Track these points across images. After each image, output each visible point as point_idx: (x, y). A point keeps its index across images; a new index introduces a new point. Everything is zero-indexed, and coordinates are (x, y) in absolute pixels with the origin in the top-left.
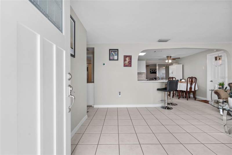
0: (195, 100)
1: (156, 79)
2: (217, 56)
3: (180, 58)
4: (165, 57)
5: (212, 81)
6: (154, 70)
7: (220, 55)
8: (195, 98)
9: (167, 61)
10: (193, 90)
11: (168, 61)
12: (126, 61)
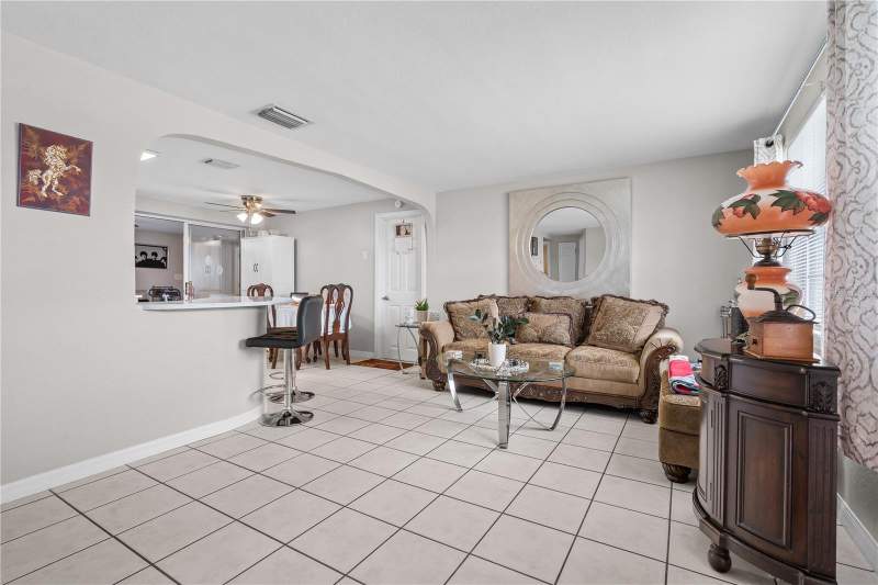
0: (348, 363)
1: (175, 295)
2: (399, 222)
3: (294, 212)
4: (235, 197)
5: (386, 299)
6: (156, 250)
7: (407, 222)
8: (346, 358)
9: (242, 217)
10: (342, 331)
11: (249, 219)
12: (44, 168)
